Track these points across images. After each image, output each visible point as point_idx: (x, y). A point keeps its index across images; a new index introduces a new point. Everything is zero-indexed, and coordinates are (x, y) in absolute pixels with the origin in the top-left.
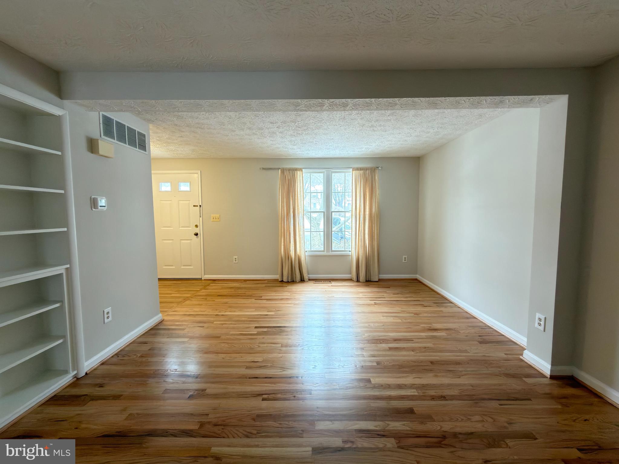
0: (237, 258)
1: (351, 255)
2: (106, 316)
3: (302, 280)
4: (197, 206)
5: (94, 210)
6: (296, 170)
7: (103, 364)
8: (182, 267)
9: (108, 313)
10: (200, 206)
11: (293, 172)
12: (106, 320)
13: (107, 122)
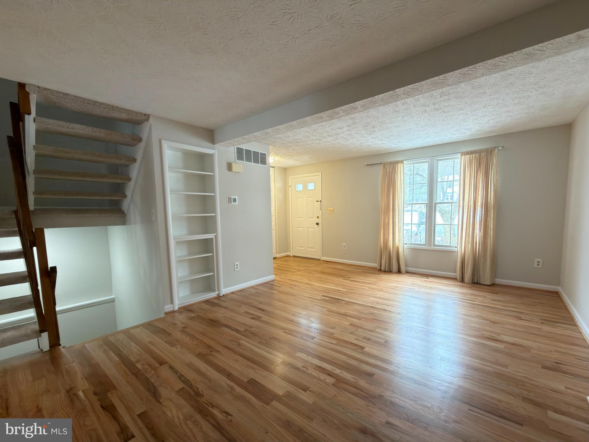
0: (345, 245)
1: (456, 251)
2: (236, 267)
3: (399, 272)
4: (319, 201)
5: (230, 204)
6: (397, 162)
7: (232, 293)
8: (309, 249)
9: (237, 265)
10: (320, 201)
11: (394, 165)
12: (236, 269)
13: (240, 151)
